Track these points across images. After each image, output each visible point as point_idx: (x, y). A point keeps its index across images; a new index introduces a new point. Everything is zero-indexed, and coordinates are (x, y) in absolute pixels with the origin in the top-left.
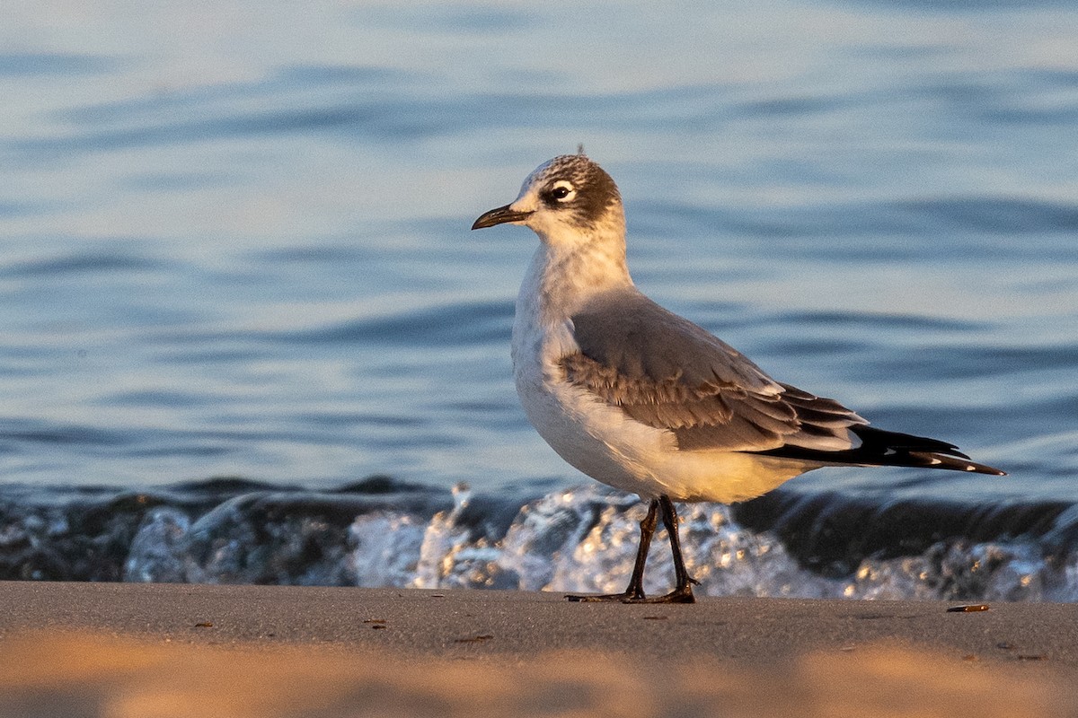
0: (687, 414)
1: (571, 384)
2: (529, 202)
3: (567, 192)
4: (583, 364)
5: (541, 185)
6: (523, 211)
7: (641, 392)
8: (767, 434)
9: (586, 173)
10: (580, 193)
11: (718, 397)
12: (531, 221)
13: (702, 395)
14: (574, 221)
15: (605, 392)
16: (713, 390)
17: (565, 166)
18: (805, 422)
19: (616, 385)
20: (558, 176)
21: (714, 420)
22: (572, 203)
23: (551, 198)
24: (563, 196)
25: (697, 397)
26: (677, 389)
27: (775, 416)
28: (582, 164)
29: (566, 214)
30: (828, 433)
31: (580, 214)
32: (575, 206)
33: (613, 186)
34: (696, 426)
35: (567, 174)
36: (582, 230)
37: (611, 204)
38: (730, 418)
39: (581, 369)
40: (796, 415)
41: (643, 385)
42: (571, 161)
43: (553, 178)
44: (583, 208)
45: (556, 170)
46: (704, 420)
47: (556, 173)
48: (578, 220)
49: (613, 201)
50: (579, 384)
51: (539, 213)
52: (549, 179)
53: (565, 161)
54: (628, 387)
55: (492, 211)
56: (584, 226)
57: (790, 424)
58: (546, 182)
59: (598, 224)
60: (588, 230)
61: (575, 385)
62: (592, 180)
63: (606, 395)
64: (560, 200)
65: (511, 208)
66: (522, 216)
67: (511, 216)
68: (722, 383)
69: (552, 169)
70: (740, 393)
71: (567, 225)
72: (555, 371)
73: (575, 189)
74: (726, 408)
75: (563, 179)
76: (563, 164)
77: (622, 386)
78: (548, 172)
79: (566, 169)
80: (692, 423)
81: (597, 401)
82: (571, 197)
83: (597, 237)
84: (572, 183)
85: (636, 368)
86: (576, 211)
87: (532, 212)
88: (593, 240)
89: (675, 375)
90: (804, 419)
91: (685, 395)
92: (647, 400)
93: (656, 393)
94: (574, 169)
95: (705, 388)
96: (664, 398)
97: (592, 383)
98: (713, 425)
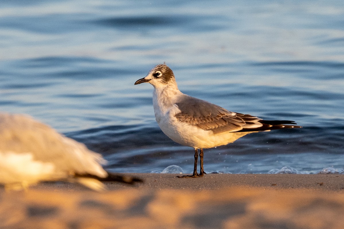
0: (215, 124)
1: (180, 122)
2: (150, 77)
3: (160, 74)
4: (183, 115)
5: (153, 72)
6: (148, 79)
7: (201, 120)
8: (238, 126)
9: (165, 69)
10: (163, 74)
11: (222, 118)
12: (150, 82)
13: (218, 118)
14: (162, 82)
15: (191, 122)
16: (220, 117)
17: (160, 67)
18: (246, 121)
19: (194, 119)
20: (158, 70)
21: (223, 125)
22: (161, 77)
23: (156, 75)
24: (159, 75)
25: (217, 119)
26: (211, 118)
27: (238, 121)
28: (164, 66)
29: (160, 80)
30: (253, 123)
31: (164, 80)
32: (162, 78)
33: (172, 73)
34: (218, 127)
35: (160, 69)
36: (164, 84)
37: (172, 78)
38: (227, 123)
39: (183, 117)
40: (243, 120)
41: (201, 118)
42: (161, 66)
43: (156, 70)
44: (165, 78)
45: (157, 68)
46: (220, 125)
47: (157, 69)
48: (163, 81)
49: (172, 77)
50: (183, 121)
51: (153, 80)
52: (155, 71)
53: (160, 66)
54: (197, 120)
55: (140, 80)
56: (165, 83)
57: (243, 122)
58: (154, 71)
59: (168, 82)
60: (166, 84)
61: (182, 121)
62: (167, 71)
63: (192, 123)
64: (158, 76)
65: (145, 79)
66: (148, 81)
67: (145, 81)
68: (222, 115)
69: (156, 68)
70: (227, 116)
71: (160, 83)
72: (175, 119)
73: (162, 73)
74: (225, 121)
75: (159, 71)
76: (159, 66)
77: (196, 119)
78: (155, 69)
79: (160, 68)
80: (217, 126)
81: (189, 125)
82: (161, 75)
83: (168, 85)
84: (161, 72)
85: (199, 114)
86: (162, 79)
87: (151, 80)
88: (167, 86)
89: (209, 114)
90: (246, 120)
91: (214, 119)
92: (203, 122)
93: (206, 120)
94: (162, 68)
95: (218, 116)
96: (208, 121)
97: (187, 120)
98: (223, 126)
